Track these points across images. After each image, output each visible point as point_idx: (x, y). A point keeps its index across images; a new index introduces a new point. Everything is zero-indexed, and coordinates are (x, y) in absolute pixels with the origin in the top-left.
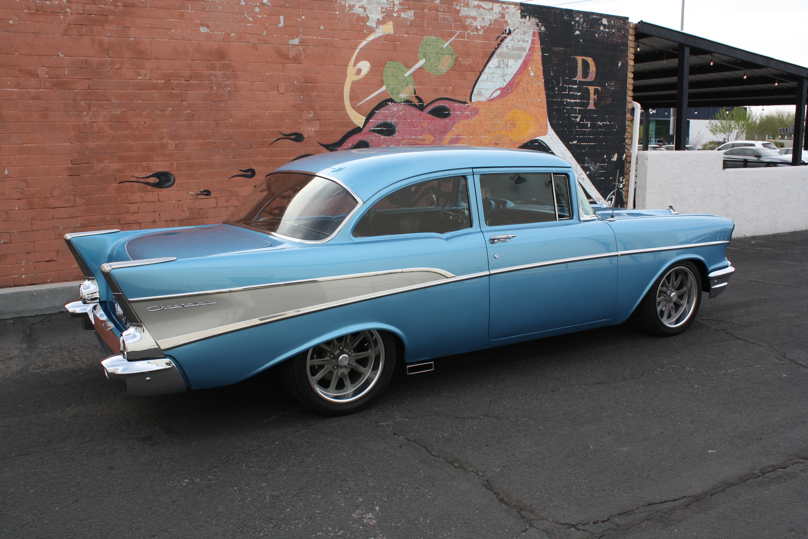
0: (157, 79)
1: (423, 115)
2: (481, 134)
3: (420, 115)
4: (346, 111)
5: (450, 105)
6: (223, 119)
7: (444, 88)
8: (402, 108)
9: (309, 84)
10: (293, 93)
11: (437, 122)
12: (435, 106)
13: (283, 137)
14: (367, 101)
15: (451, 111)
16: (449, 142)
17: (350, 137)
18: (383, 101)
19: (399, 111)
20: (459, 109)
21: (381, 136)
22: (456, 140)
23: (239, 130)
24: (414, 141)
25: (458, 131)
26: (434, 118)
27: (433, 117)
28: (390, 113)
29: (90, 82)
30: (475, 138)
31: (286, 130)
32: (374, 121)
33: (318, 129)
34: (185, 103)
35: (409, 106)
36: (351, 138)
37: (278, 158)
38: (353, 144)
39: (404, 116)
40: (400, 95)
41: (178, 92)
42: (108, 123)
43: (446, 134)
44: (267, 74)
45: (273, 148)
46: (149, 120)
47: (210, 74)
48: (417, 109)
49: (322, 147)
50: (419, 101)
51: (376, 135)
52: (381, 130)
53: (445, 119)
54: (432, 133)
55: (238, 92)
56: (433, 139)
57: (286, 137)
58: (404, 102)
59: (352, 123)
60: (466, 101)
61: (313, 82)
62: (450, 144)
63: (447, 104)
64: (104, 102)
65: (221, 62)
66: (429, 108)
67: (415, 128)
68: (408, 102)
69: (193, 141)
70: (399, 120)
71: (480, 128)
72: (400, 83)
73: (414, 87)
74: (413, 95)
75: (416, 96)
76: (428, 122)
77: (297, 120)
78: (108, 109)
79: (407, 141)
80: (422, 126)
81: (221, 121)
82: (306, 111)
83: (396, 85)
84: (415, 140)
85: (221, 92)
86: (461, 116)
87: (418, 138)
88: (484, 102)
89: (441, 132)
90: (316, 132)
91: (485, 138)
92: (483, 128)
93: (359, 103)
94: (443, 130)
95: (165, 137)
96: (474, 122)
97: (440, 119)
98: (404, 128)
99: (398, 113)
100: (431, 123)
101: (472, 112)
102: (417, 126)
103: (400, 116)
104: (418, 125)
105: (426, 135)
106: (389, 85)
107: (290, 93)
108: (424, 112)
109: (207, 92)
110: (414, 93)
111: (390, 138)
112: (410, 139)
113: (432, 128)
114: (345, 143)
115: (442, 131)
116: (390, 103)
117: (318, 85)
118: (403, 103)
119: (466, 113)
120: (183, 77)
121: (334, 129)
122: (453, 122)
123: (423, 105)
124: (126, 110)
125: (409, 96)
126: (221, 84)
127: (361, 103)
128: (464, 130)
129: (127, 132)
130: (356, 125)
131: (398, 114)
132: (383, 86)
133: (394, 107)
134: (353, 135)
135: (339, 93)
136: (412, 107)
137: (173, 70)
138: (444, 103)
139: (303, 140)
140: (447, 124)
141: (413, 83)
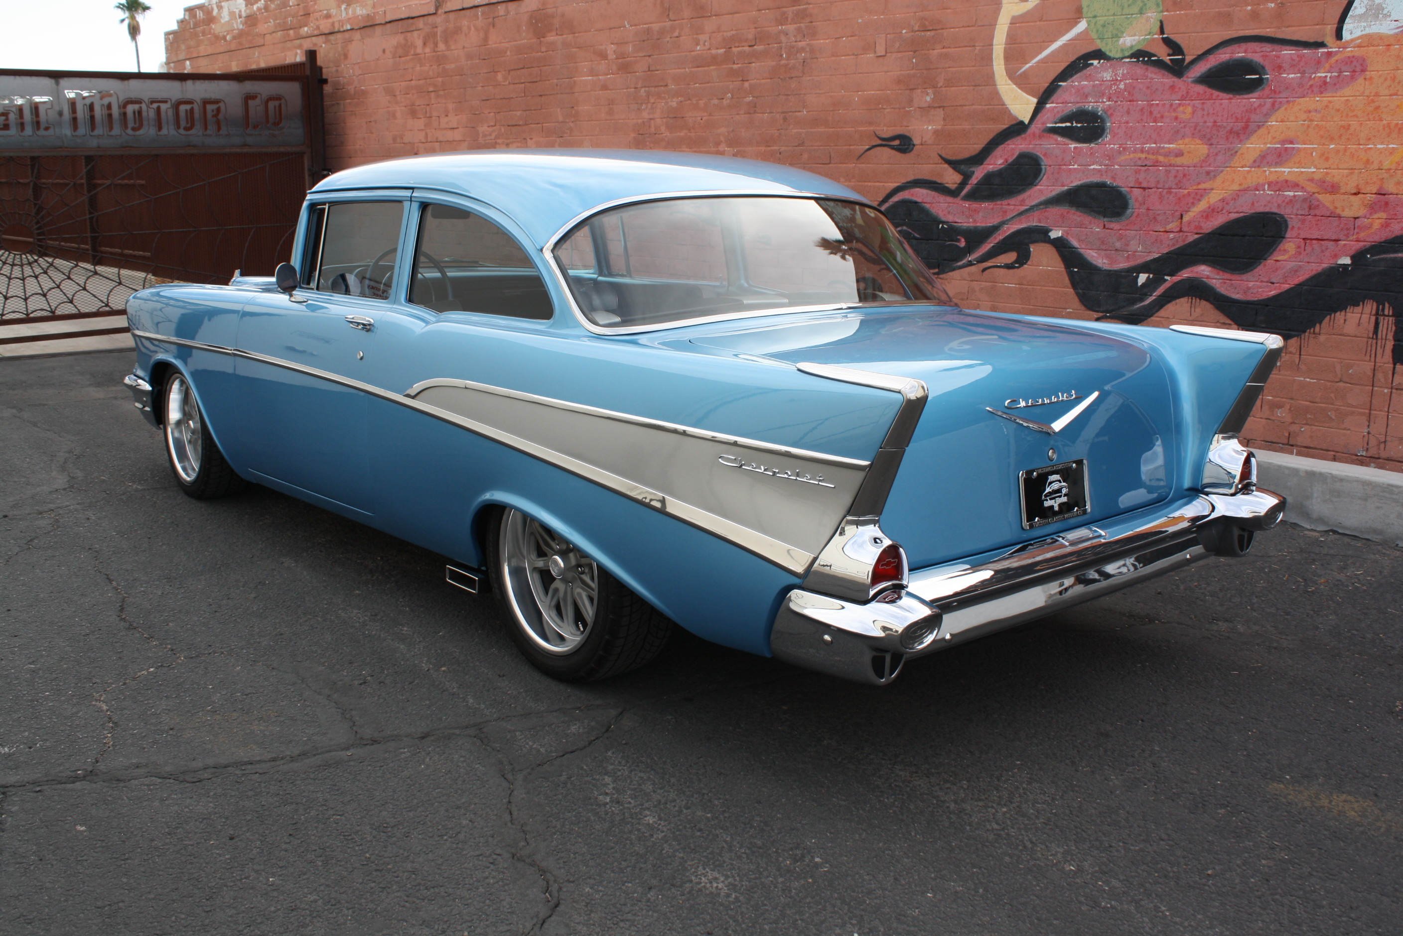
0: (717, 48)
1: (1180, 88)
2: (1370, 139)
3: (1172, 88)
4: (995, 85)
5: (1265, 57)
6: (793, 110)
7: (1249, 8)
8: (1125, 72)
9: (929, 33)
10: (900, 55)
11: (1221, 104)
12: (1217, 63)
13: (879, 142)
14: (1042, 61)
15: (1268, 71)
16: (1255, 161)
17: (1002, 144)
18: (1079, 59)
19: (1117, 80)
20: (1293, 66)
21: (1070, 142)
22: (1280, 155)
23: (814, 130)
24: (1151, 157)
25: (1289, 128)
26: (1212, 94)
27: (1209, 91)
28: (1094, 86)
29: (650, 60)
30: (1345, 151)
31: (885, 128)
32: (1055, 107)
33: (939, 127)
34: (746, 84)
35: (1145, 67)
36: (1002, 146)
37: (869, 184)
38: (1006, 160)
39: (1129, 93)
40: (1121, 40)
41: (739, 68)
42: (665, 120)
43: (1248, 138)
44: (860, 21)
45: (863, 163)
46: (705, 114)
47: (780, 32)
48: (1166, 73)
49: (946, 166)
50: (1171, 52)
51: (1057, 140)
52: (1071, 127)
53: (1246, 96)
54: (1205, 135)
55: (815, 60)
56: (1206, 151)
57: (884, 143)
58: (1131, 56)
59: (1007, 112)
60: (1320, 40)
61: (935, 28)
62: (1259, 167)
63: (1255, 52)
64: (662, 88)
65: (795, 8)
66: (1201, 68)
67: (1155, 121)
68: (1141, 55)
69: (754, 148)
70: (1116, 102)
71: (1369, 120)
72: (1122, 9)
73: (1160, 16)
74: (1156, 36)
75: (1163, 39)
76: (1194, 106)
77: (904, 108)
78: (664, 98)
79: (1132, 156)
80: (1176, 118)
81: (790, 114)
82: (920, 90)
83: (1114, 15)
84: (1153, 154)
85: (792, 61)
86: (1301, 85)
87: (1163, 148)
88: (1388, 36)
89: (1231, 132)
90: (936, 132)
91: (1386, 149)
92: (1381, 120)
93: (1021, 68)
94: (1241, 125)
95: (721, 142)
96: (1347, 100)
97: (1231, 96)
98: (1127, 123)
99: (1115, 84)
100: (1203, 109)
101: (1340, 72)
102: (1162, 117)
103: (1119, 93)
104: (1166, 114)
105: (1187, 140)
106: (1095, 17)
107: (894, 55)
108: (1184, 78)
109: (774, 63)
110: (1159, 32)
111: (1092, 148)
112: (1142, 151)
113: (1205, 122)
114: (990, 157)
115: (1235, 129)
116: (1095, 62)
117: (945, 32)
118: (1128, 60)
119: (1319, 75)
120: (746, 40)
121: (970, 127)
122: (1273, 105)
123: (1183, 60)
124: (683, 99)
125: (1144, 40)
126: (793, 47)
127: (1028, 66)
128: (1309, 126)
129: (682, 134)
130: (1016, 118)
131: (1114, 88)
132: (1080, 22)
133: (1106, 70)
134: (1006, 141)
135: (983, 46)
136: (1151, 69)
137: (736, 30)
138: (1245, 52)
139: (913, 149)
140: (1253, 110)
141: (1158, 5)
